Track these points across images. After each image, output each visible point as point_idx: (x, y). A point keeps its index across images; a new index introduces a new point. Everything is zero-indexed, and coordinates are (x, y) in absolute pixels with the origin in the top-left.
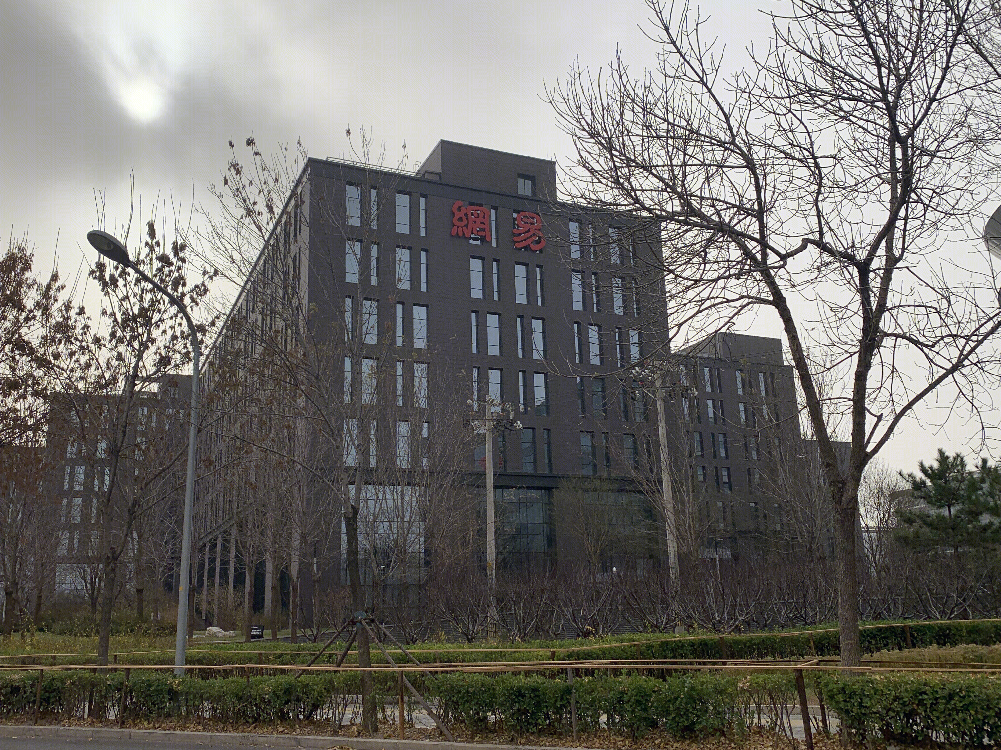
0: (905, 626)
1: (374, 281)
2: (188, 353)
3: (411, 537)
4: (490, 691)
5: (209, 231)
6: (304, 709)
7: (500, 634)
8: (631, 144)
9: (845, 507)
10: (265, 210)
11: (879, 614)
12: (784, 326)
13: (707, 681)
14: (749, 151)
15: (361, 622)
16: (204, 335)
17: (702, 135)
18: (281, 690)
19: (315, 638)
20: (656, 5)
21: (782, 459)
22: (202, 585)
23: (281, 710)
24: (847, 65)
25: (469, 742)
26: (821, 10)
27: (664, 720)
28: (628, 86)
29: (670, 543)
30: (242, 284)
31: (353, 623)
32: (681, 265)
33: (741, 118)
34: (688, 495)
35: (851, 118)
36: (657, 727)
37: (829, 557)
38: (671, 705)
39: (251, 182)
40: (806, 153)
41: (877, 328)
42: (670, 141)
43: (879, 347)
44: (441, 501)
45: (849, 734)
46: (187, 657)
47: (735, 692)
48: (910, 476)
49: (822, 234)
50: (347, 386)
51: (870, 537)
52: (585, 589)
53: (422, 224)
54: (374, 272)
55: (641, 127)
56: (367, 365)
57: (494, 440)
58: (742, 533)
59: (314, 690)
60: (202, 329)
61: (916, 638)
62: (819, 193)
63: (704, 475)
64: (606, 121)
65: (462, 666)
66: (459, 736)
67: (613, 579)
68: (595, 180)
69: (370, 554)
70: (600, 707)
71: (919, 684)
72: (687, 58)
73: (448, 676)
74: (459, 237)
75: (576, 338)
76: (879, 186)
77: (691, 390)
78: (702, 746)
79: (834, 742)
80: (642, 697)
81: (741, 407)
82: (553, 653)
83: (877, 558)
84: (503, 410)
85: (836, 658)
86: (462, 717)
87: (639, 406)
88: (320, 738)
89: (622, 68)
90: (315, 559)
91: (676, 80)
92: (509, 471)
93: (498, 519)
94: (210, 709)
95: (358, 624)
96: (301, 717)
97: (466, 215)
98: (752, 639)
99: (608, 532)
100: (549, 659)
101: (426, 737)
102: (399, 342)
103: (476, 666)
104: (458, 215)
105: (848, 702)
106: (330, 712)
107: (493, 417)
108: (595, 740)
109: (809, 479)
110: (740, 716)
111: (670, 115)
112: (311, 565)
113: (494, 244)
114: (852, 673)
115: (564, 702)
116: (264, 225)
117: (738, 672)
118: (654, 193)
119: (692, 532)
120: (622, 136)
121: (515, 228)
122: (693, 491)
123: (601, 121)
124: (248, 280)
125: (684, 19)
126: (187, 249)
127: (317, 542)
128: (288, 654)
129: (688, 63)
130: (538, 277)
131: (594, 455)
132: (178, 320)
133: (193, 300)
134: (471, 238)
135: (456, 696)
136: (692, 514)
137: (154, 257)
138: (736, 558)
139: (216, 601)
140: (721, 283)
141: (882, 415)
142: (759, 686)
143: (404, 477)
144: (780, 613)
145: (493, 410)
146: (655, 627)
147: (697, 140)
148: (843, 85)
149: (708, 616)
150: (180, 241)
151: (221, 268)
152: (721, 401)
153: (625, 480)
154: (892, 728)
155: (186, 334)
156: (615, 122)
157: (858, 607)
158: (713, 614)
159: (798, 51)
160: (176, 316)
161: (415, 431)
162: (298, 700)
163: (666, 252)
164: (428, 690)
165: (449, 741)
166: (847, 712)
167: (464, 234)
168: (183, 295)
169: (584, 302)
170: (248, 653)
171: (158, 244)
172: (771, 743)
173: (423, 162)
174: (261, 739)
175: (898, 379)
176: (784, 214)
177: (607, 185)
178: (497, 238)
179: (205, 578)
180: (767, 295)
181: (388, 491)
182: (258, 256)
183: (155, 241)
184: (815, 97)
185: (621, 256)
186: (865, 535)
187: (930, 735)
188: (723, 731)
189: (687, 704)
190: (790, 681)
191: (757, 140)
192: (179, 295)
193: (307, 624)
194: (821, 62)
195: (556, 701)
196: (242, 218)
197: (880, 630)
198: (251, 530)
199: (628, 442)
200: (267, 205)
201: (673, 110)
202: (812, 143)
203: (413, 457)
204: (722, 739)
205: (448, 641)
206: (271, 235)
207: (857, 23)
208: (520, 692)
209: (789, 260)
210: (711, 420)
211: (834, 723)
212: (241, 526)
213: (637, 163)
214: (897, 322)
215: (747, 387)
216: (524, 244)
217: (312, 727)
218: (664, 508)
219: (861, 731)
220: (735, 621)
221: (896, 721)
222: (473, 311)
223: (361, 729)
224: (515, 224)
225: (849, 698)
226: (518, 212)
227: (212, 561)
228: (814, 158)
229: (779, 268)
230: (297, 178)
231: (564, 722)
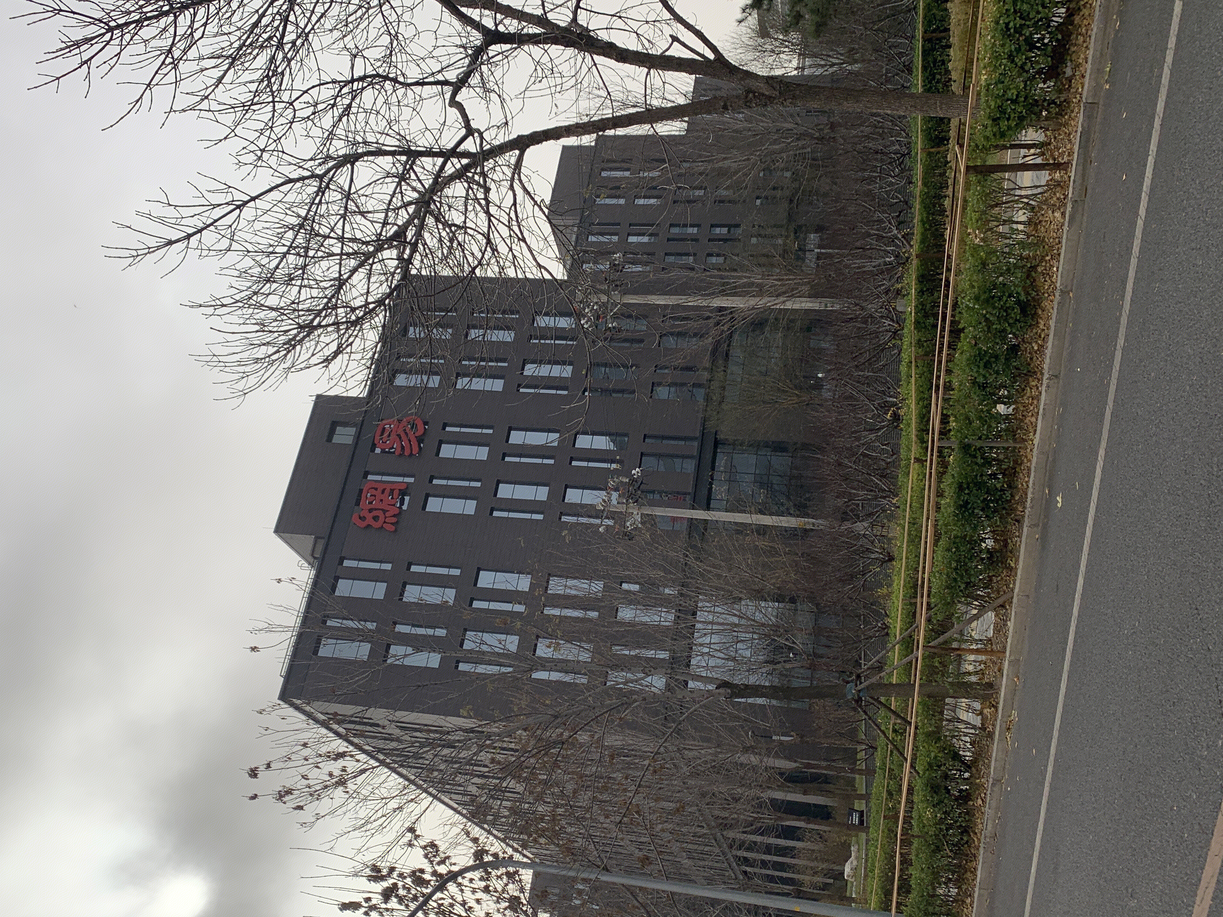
0: (923, 37)
1: (441, 632)
2: (508, 874)
3: (758, 616)
4: (958, 542)
5: (360, 835)
6: (957, 770)
7: (885, 521)
8: (309, 301)
9: (777, 93)
10: (341, 763)
11: (904, 66)
12: (552, 141)
13: (969, 280)
14: (335, 159)
15: (859, 691)
16: (487, 852)
17: (308, 213)
18: (932, 797)
19: (872, 747)
20: (140, 252)
21: (709, 161)
22: (792, 879)
23: (957, 799)
24: (239, 29)
25: (1016, 574)
26: (170, 51)
27: (1010, 336)
28: (237, 297)
29: (797, 306)
30: (431, 799)
31: (859, 700)
32: (465, 256)
33: (290, 164)
34: (740, 278)
35: (307, 31)
36: (1018, 345)
37: (829, 117)
38: (994, 327)
39: (303, 776)
40: (345, 90)
41: (565, 29)
42: (311, 253)
43: (587, 30)
44: (719, 576)
45: (1047, 118)
46: (880, 908)
47: (985, 248)
48: (744, 11)
49: (446, 83)
50: (568, 678)
51: (810, 66)
52: (840, 413)
53: (376, 566)
54: (430, 632)
55: (289, 287)
56: (543, 650)
57: (652, 504)
58: (790, 217)
59: (936, 757)
60: (479, 854)
61: (938, 27)
62: (395, 80)
63: (718, 255)
64: (275, 329)
65: (924, 573)
66: (1007, 586)
67: (833, 379)
68: (348, 350)
69: (774, 669)
70: (988, 411)
71: (996, 30)
72: (210, 221)
73: (933, 590)
74: (397, 522)
75: (542, 391)
76: (392, 7)
77: (615, 260)
78: (1046, 295)
79: (1055, 138)
80: (981, 360)
81: (641, 202)
82: (917, 460)
83: (837, 61)
84: (616, 490)
85: (954, 123)
86: (984, 579)
87: (628, 324)
88: (994, 755)
89: (213, 303)
90: (774, 738)
91: (236, 238)
92: (690, 490)
93: (748, 509)
94: (947, 887)
95: (861, 694)
96: (967, 775)
97: (370, 511)
98: (922, 221)
99: (774, 378)
100: (923, 466)
101: (1005, 625)
102: (520, 608)
103: (925, 555)
104: (369, 521)
105: (1009, 116)
106: (963, 738)
107: (623, 503)
108: (1027, 421)
109: (736, 131)
110: (1014, 245)
111: (278, 249)
112: (781, 743)
113: (411, 480)
114: (977, 107)
115: (978, 455)
116: (359, 766)
117: (962, 241)
118: (373, 279)
119: (785, 277)
120: (298, 311)
121: (394, 453)
122: (735, 270)
123: (276, 335)
124: (425, 791)
125: (161, 220)
126: (378, 864)
127: (753, 732)
128: (888, 783)
129: (216, 221)
130: (457, 429)
131: (683, 385)
132: (466, 882)
133: (442, 862)
134: (400, 508)
135: (960, 584)
136: (763, 275)
137: (383, 906)
138: (819, 229)
139: (812, 864)
140: (493, 210)
141: (671, 36)
142: (981, 219)
143: (686, 619)
144: (892, 184)
145: (614, 502)
146: (896, 334)
147: (313, 221)
148: (265, 36)
149: (887, 269)
150: (368, 872)
151: (407, 824)
152: (630, 225)
153: (714, 352)
154: (1044, 68)
155: (483, 874)
156: (279, 318)
157: (895, 90)
158: (885, 264)
159: (217, 86)
160: (460, 885)
161: (631, 599)
162: (946, 777)
163: (446, 272)
164: (950, 617)
165: (1012, 598)
166: (1021, 118)
167: (394, 516)
168: (435, 873)
169: (494, 377)
170: (883, 832)
171: (368, 900)
172: (1050, 212)
173: (298, 558)
174: (989, 827)
175: (629, 11)
176: (416, 125)
177: (356, 336)
178: (404, 476)
179: (784, 875)
180: (512, 156)
181: (700, 641)
182: (396, 776)
183: (364, 904)
184: (276, 71)
185: (445, 326)
186: (806, 72)
187: (1056, 24)
188: (1031, 267)
189: (994, 308)
190: (979, 182)
191: (321, 148)
192: (434, 878)
193: (851, 756)
194: (234, 59)
195: (976, 464)
196: (347, 792)
197: (925, 68)
198: (732, 813)
199: (671, 341)
200: (335, 759)
201: (271, 246)
202: (334, 82)
203: (662, 606)
204: (1039, 269)
205: (890, 585)
206: (373, 757)
207: (191, 10)
208: (961, 506)
209: (474, 125)
210: (652, 240)
211: (1031, 135)
212: (725, 826)
213: (333, 296)
214: (561, 6)
215: (618, 193)
216: (414, 443)
217: (981, 763)
218: (753, 308)
219: (1045, 104)
220: (897, 238)
221: (1037, 62)
222: (491, 514)
223: (988, 703)
224: (389, 452)
225: (1005, 113)
226: (374, 446)
227: (764, 864)
228: (353, 81)
229: (482, 138)
230: (304, 717)
231: (1001, 457)
